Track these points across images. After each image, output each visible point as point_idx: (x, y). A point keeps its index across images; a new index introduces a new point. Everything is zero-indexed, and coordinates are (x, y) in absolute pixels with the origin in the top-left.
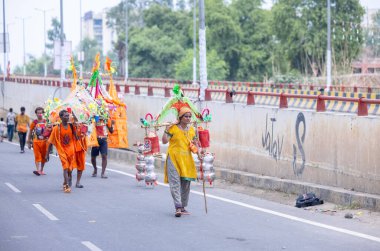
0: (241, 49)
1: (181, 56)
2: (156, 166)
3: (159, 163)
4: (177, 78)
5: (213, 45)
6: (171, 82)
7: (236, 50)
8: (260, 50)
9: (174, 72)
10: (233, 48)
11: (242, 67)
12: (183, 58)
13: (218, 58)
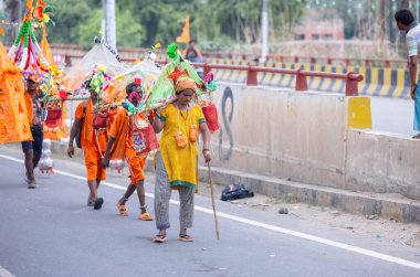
0: (160, 10)
1: (87, 18)
2: (53, 151)
3: (57, 148)
4: (81, 40)
5: (127, 4)
6: (75, 49)
7: (153, 10)
8: (184, 10)
9: (78, 36)
10: (150, 8)
11: (162, 31)
12: (91, 20)
13: (133, 20)
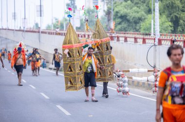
0: (180, 15)
1: (145, 19)
2: (129, 84)
3: (131, 82)
4: (142, 31)
5: (164, 12)
6: (138, 34)
7: (177, 15)
9: (140, 28)
10: (175, 14)
11: (181, 25)
12: (146, 20)
13: (167, 20)
